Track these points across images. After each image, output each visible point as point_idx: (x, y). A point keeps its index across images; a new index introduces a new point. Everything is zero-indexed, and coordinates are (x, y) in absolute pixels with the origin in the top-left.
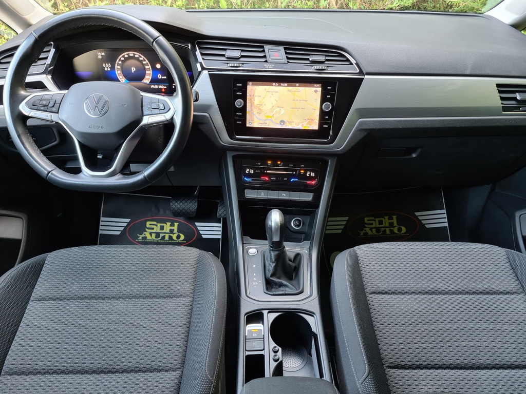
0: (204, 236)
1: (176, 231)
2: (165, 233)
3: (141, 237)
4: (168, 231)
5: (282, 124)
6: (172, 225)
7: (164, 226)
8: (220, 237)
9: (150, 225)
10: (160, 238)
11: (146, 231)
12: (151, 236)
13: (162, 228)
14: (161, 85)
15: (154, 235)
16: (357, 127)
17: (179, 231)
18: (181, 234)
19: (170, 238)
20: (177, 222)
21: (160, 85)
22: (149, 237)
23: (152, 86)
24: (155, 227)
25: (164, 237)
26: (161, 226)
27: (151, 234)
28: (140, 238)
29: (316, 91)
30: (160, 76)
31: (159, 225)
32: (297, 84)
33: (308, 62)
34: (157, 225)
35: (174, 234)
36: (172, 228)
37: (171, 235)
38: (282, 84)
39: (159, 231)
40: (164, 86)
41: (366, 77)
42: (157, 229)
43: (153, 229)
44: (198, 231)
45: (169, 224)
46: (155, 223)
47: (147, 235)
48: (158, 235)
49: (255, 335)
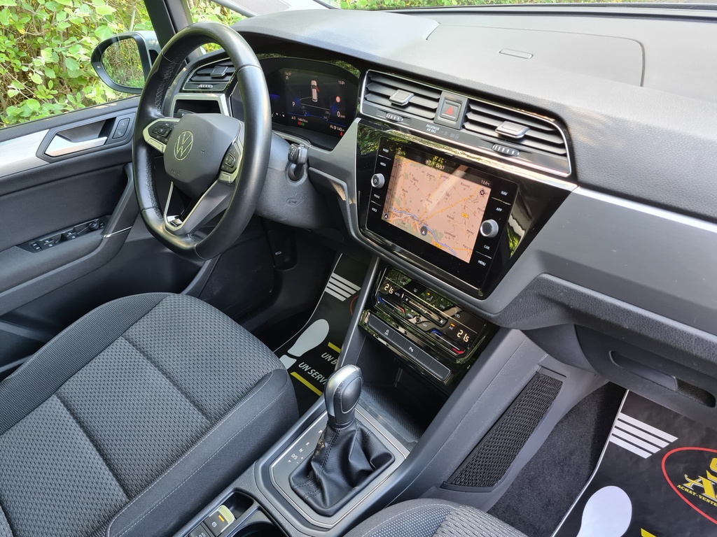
5: (423, 233)
14: (340, 127)
23: (331, 127)
29: (482, 193)
30: (339, 114)
40: (343, 128)
41: (577, 191)
49: (214, 524)
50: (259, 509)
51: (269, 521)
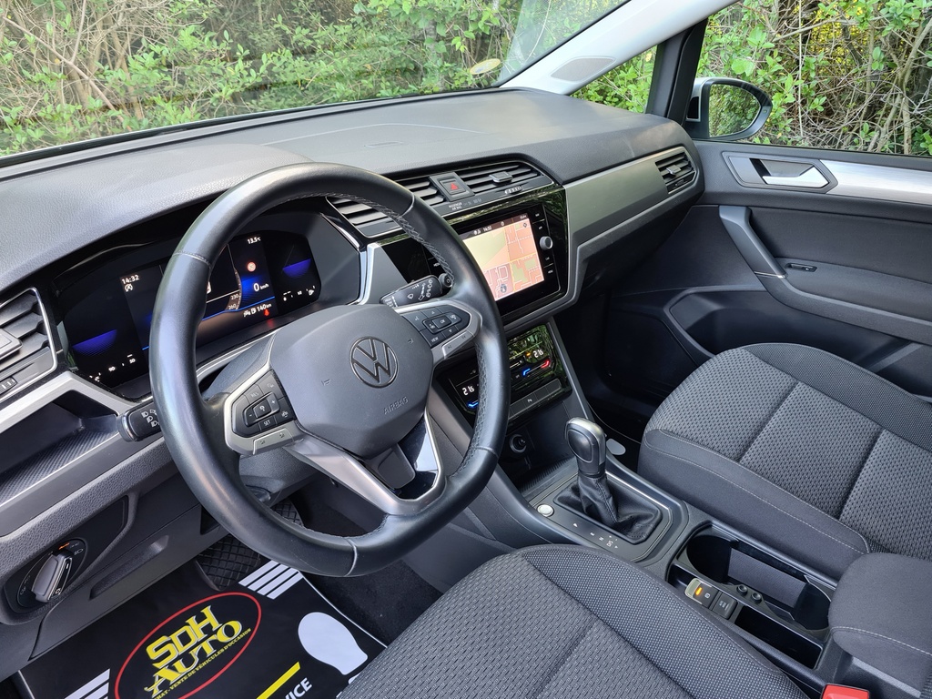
0: (273, 596)
1: (215, 624)
2: (198, 644)
3: (155, 689)
4: (202, 636)
6: (201, 618)
7: (185, 633)
8: (300, 577)
9: (156, 650)
10: (197, 660)
11: (158, 670)
12: (174, 669)
13: (185, 639)
14: (261, 304)
15: (179, 665)
16: (580, 260)
17: (221, 620)
18: (230, 623)
19: (216, 644)
20: (204, 606)
21: (259, 305)
22: (172, 677)
23: (247, 313)
24: (168, 647)
25: (202, 654)
26: (179, 637)
27: (171, 666)
28: (156, 692)
30: (257, 287)
31: (175, 637)
32: (502, 223)
33: (492, 186)
34: (171, 642)
35: (216, 632)
36: (204, 623)
37: (213, 637)
38: (485, 229)
39: (182, 649)
40: (267, 303)
41: (566, 187)
42: (177, 648)
43: (168, 654)
44: (255, 594)
45: (192, 620)
46: (164, 639)
47: (164, 674)
48: (186, 659)
49: (707, 596)
50: (678, 558)
51: (685, 551)
